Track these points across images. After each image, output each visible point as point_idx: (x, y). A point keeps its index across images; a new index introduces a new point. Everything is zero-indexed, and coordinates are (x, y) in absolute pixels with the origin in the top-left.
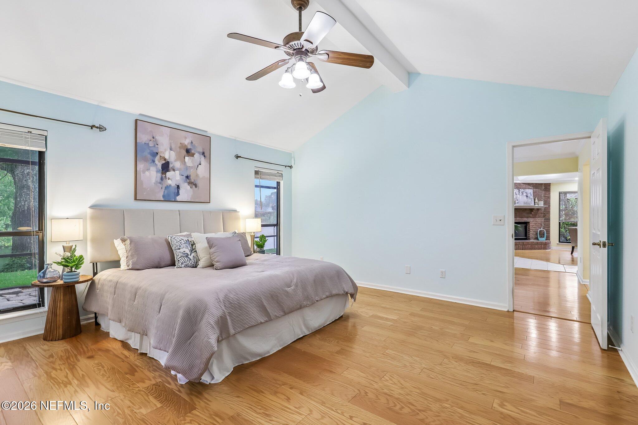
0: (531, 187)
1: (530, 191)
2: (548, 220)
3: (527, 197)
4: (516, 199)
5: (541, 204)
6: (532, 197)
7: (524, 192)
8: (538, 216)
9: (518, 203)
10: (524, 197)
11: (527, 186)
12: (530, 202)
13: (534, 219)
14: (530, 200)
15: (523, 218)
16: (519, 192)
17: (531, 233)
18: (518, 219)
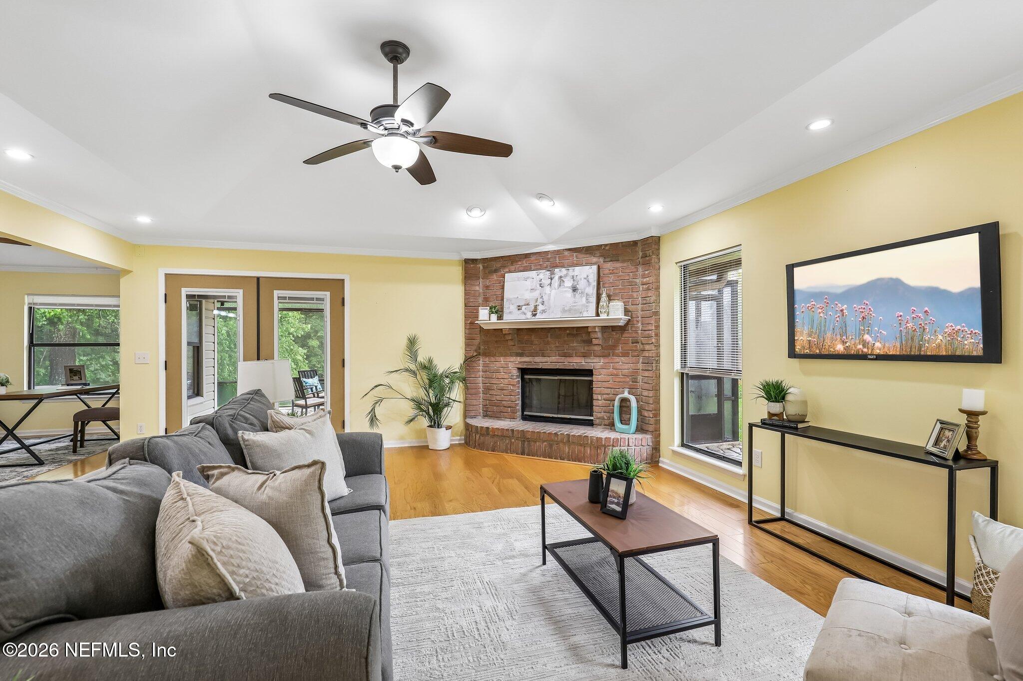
0: (595, 260)
1: (587, 273)
2: (653, 363)
3: (575, 289)
4: (540, 300)
5: (616, 312)
6: (592, 291)
7: (566, 275)
8: (620, 351)
9: (545, 312)
10: (566, 291)
11: (585, 256)
12: (583, 305)
13: (607, 360)
14: (584, 299)
15: (570, 356)
16: (551, 280)
17: (598, 405)
18: (554, 359)
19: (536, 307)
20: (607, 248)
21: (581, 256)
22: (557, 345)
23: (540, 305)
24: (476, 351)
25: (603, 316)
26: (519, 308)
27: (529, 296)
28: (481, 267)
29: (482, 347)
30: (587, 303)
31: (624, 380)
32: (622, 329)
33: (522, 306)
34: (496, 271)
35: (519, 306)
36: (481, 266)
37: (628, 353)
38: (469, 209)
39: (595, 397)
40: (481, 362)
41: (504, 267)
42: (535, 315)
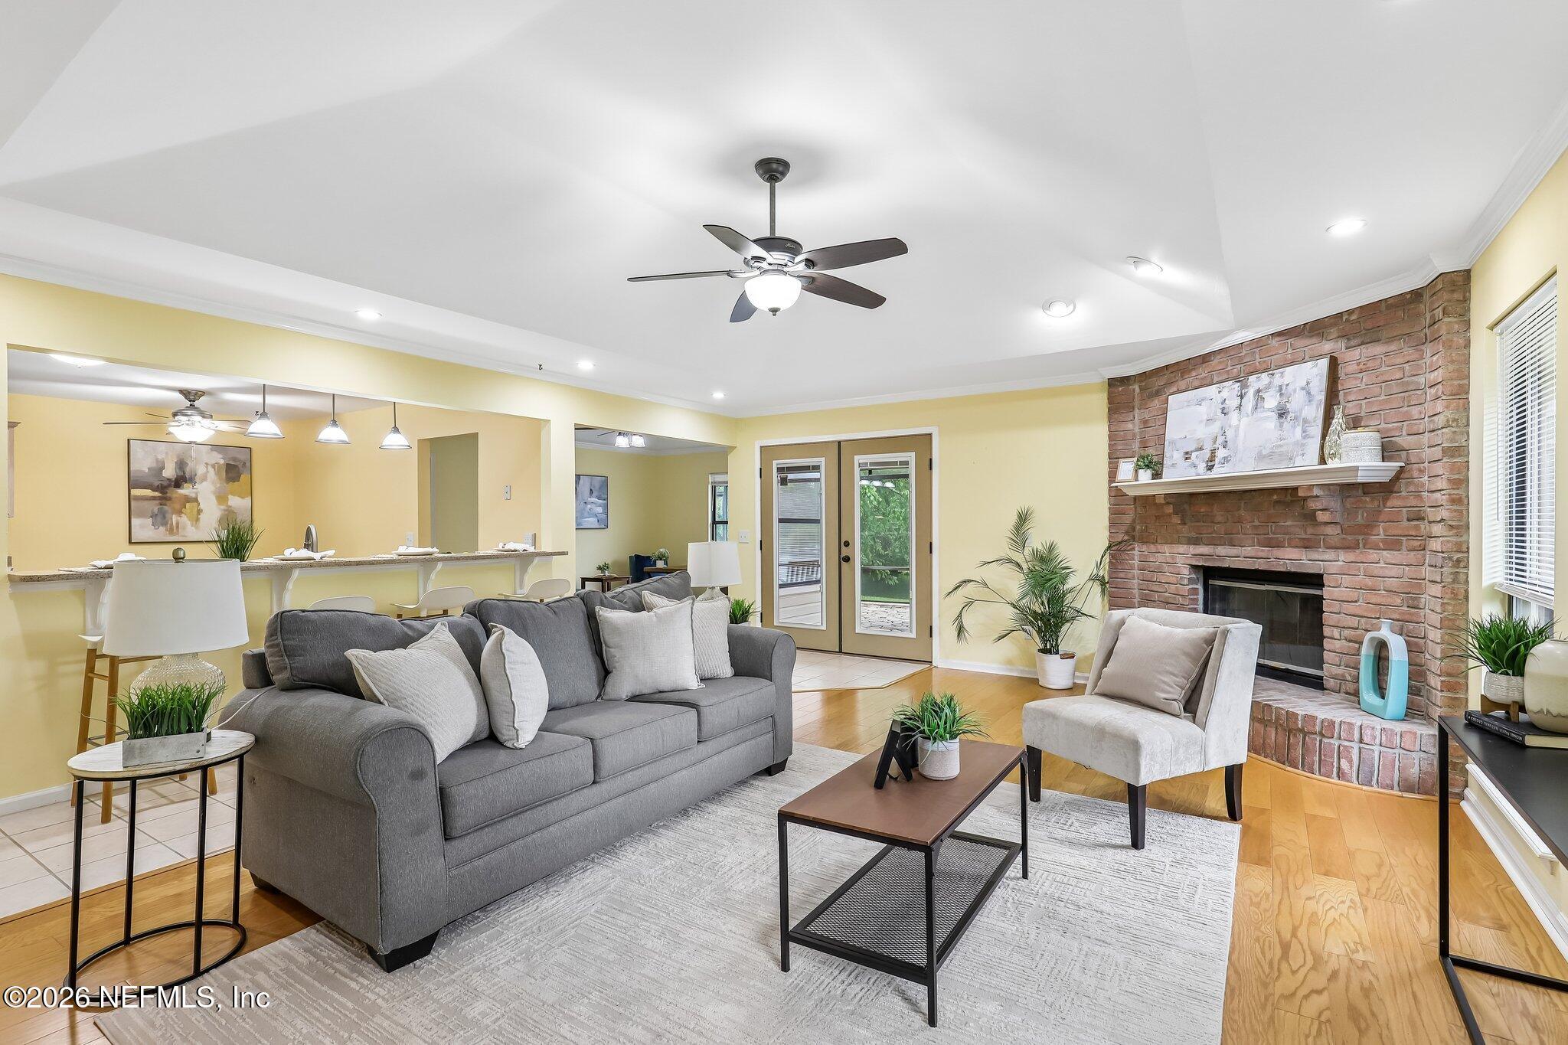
0: (1327, 346)
1: (1308, 377)
2: (1443, 565)
3: (1282, 413)
4: (1221, 439)
5: (1361, 454)
6: (1316, 413)
7: (1268, 387)
8: (1382, 536)
9: (1228, 461)
10: (1266, 418)
11: (1307, 342)
12: (1296, 443)
13: (1351, 556)
14: (1299, 430)
15: (1279, 545)
16: (1242, 398)
17: (1332, 648)
18: (1249, 550)
19: (1213, 452)
20: (1354, 317)
21: (1299, 342)
22: (1257, 523)
23: (1221, 447)
24: (1127, 533)
25: (1332, 464)
26: (1187, 456)
27: (1204, 433)
28: (1137, 390)
29: (1138, 527)
30: (1304, 438)
31: (1389, 601)
32: (1385, 489)
33: (1192, 452)
34: (1158, 393)
35: (1187, 453)
36: (1136, 387)
37: (1399, 542)
38: (1047, 306)
39: (1327, 631)
40: (1138, 551)
41: (1169, 384)
42: (1210, 468)
